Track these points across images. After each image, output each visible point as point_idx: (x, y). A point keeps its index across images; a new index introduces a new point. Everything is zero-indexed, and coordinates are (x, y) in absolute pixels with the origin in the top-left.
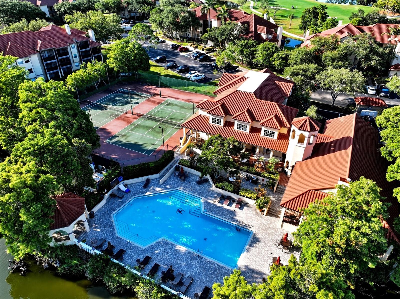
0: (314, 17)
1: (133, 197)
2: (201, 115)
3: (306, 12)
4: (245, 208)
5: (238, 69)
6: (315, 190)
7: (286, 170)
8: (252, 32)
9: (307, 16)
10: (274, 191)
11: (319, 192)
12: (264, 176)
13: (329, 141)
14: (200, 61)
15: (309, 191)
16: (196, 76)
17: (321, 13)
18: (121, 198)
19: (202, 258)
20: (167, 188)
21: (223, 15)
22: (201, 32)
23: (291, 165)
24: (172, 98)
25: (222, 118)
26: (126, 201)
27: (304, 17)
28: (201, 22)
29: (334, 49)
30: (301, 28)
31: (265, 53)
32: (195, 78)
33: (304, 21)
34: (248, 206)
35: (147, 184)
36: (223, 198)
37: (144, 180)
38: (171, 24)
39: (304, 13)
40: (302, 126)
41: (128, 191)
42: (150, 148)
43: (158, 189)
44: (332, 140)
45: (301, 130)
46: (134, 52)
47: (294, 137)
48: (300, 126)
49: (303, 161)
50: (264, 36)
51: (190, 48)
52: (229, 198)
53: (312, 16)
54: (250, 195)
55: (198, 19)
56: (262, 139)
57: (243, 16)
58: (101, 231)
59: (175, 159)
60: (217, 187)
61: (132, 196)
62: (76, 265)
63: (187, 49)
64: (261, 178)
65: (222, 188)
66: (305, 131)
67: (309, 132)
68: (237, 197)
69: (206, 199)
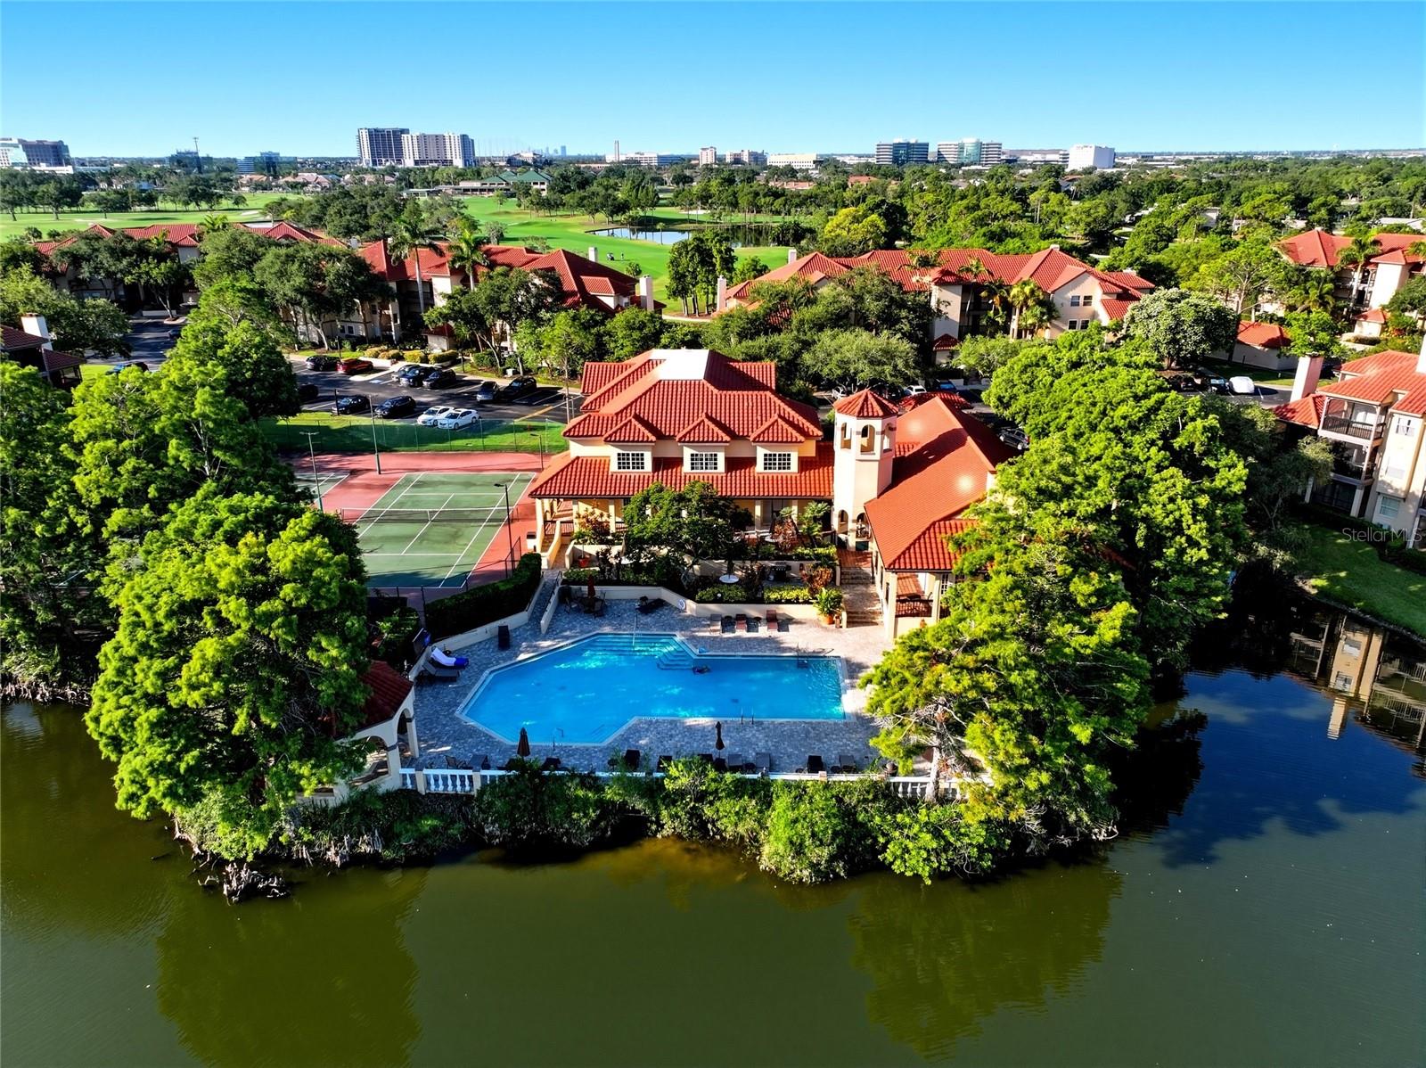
0: (703, 262)
1: (487, 672)
2: (578, 458)
3: (678, 250)
4: (791, 627)
5: (560, 392)
6: (945, 519)
7: (842, 537)
8: (573, 294)
9: (684, 260)
10: (838, 583)
11: (952, 522)
12: (801, 557)
13: (916, 449)
14: (433, 387)
15: (934, 524)
16: (454, 416)
17: (720, 252)
18: (453, 680)
19: (762, 723)
20: (567, 638)
21: (468, 259)
22: (395, 315)
23: (852, 515)
24: (417, 470)
25: (645, 448)
26: (474, 684)
27: (674, 263)
28: (393, 285)
29: (811, 302)
30: (674, 293)
31: (636, 335)
32: (453, 421)
33: (677, 273)
34: (798, 623)
35: (505, 640)
36: (728, 623)
37: (487, 636)
38: (303, 294)
39: (673, 252)
40: (862, 408)
41: (461, 664)
42: (449, 574)
43: (546, 644)
44: (919, 447)
45: (863, 417)
46: (248, 356)
47: (847, 445)
48: (857, 409)
49: (879, 496)
50: (610, 301)
51: (377, 363)
52: (742, 618)
53: (697, 259)
54: (793, 594)
55: (380, 277)
56: (763, 480)
57: (525, 260)
58: (454, 747)
59: (545, 579)
60: (701, 601)
61: (482, 671)
62: (434, 830)
63: (370, 364)
64: (795, 564)
65: (717, 601)
66: (873, 417)
67: (883, 417)
68: (760, 612)
69: (688, 633)
